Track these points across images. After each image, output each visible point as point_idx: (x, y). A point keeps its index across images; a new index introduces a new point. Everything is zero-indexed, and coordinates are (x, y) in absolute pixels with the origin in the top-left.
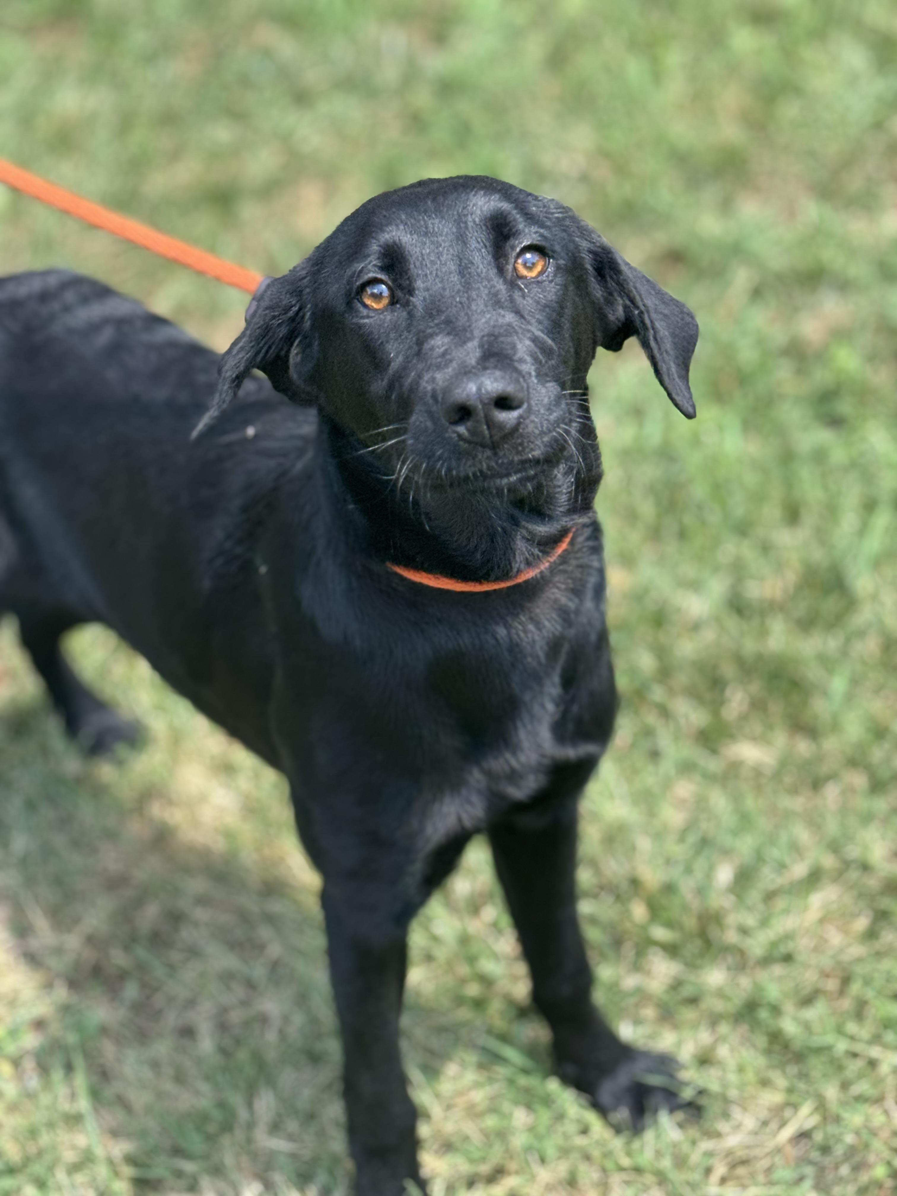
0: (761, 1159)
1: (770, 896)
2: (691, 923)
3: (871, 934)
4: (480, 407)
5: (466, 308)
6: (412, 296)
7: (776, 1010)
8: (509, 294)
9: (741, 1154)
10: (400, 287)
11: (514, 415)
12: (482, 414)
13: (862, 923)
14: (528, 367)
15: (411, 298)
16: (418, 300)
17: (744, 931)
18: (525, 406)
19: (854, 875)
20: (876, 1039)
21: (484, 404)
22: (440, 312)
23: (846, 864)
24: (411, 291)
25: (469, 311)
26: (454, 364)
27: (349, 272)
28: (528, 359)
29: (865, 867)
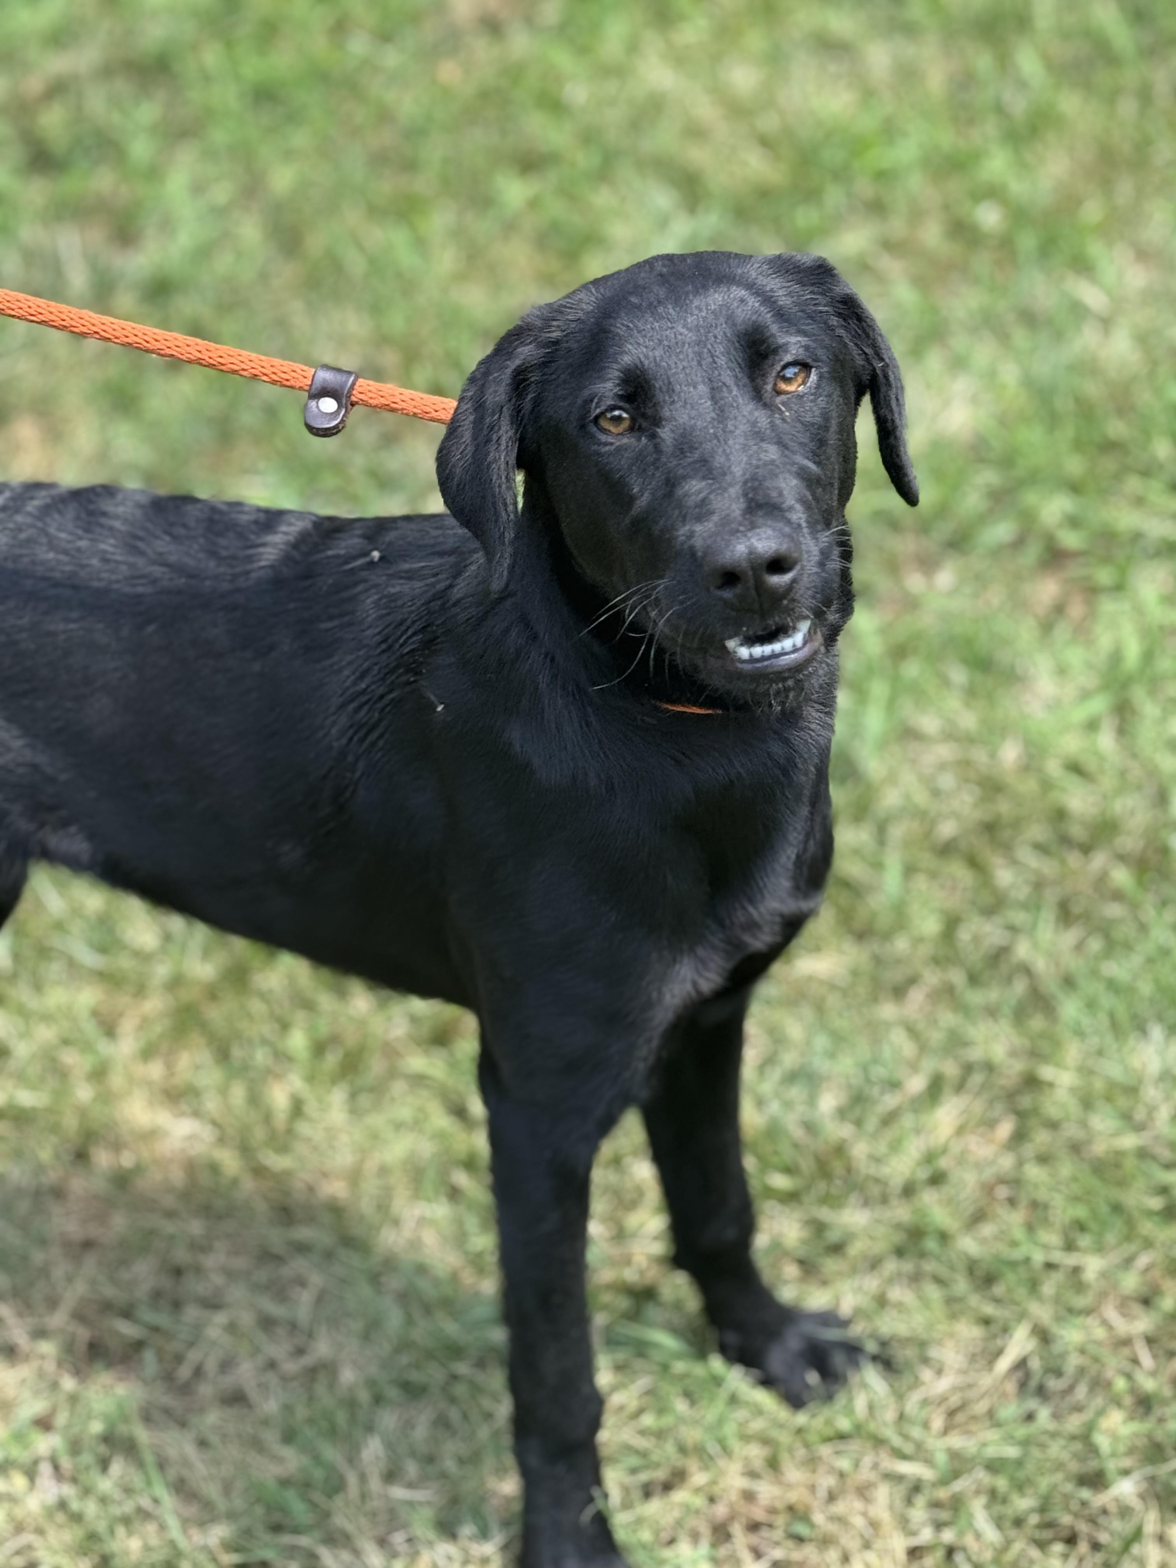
0: (978, 1401)
1: (889, 1119)
2: (807, 1165)
3: (1019, 1137)
4: (750, 573)
5: (722, 442)
6: (659, 427)
7: (944, 1237)
8: (769, 420)
9: (955, 1400)
10: (644, 415)
11: (787, 577)
12: (751, 582)
13: (1005, 1129)
14: (799, 515)
15: (658, 430)
16: (666, 434)
17: (877, 1160)
18: (798, 567)
19: (977, 1078)
20: (1070, 1246)
21: (753, 568)
22: (692, 449)
23: (968, 1069)
24: (657, 421)
25: (726, 448)
26: (715, 518)
27: (579, 401)
28: (798, 507)
29: (989, 1067)
